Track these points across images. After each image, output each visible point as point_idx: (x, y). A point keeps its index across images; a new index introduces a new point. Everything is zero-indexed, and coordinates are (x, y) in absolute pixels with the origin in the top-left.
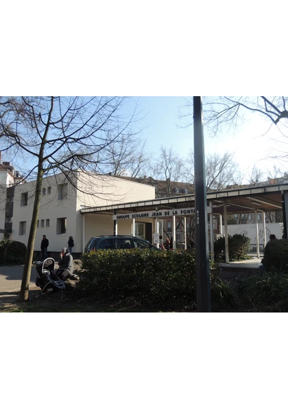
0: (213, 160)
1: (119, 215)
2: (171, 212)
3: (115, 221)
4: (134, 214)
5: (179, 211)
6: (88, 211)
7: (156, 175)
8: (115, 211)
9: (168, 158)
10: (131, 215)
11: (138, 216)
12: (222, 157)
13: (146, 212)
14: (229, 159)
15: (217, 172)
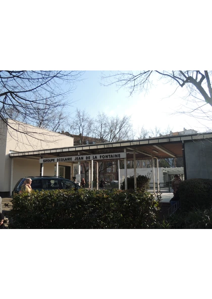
0: (115, 121)
1: (45, 159)
2: (91, 156)
3: (41, 164)
4: (59, 158)
5: (98, 156)
6: (17, 155)
7: (73, 130)
8: (42, 156)
9: (81, 117)
10: (56, 159)
11: (62, 160)
12: (121, 119)
13: (70, 157)
14: (127, 121)
15: (118, 130)
